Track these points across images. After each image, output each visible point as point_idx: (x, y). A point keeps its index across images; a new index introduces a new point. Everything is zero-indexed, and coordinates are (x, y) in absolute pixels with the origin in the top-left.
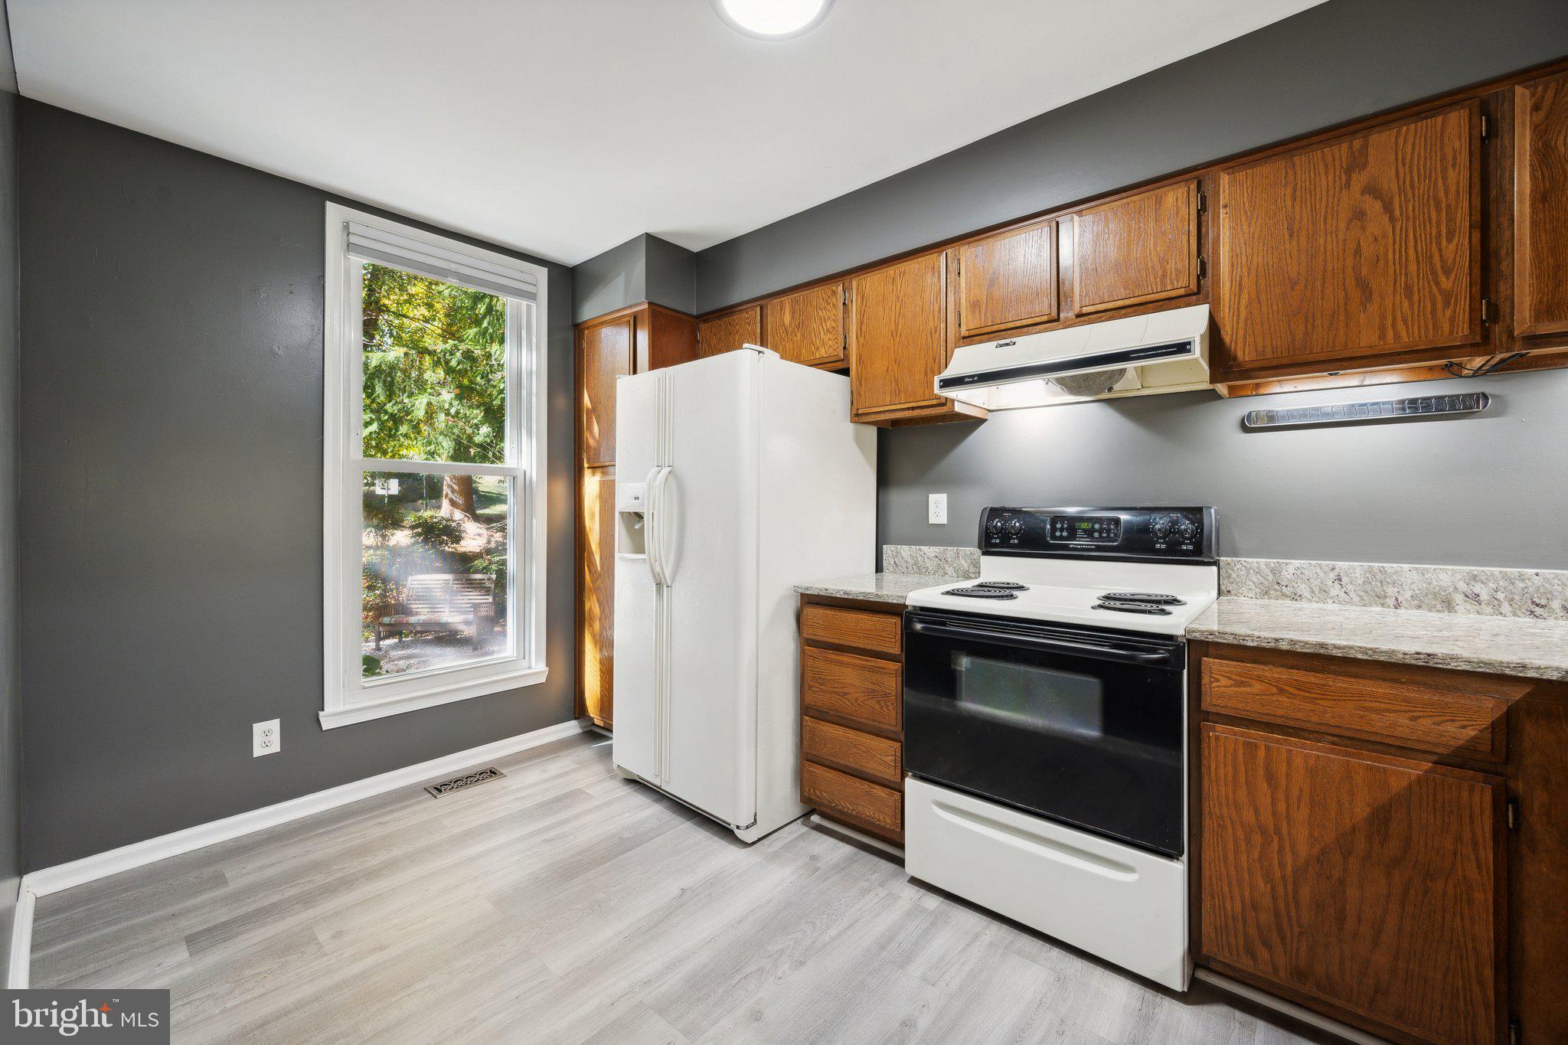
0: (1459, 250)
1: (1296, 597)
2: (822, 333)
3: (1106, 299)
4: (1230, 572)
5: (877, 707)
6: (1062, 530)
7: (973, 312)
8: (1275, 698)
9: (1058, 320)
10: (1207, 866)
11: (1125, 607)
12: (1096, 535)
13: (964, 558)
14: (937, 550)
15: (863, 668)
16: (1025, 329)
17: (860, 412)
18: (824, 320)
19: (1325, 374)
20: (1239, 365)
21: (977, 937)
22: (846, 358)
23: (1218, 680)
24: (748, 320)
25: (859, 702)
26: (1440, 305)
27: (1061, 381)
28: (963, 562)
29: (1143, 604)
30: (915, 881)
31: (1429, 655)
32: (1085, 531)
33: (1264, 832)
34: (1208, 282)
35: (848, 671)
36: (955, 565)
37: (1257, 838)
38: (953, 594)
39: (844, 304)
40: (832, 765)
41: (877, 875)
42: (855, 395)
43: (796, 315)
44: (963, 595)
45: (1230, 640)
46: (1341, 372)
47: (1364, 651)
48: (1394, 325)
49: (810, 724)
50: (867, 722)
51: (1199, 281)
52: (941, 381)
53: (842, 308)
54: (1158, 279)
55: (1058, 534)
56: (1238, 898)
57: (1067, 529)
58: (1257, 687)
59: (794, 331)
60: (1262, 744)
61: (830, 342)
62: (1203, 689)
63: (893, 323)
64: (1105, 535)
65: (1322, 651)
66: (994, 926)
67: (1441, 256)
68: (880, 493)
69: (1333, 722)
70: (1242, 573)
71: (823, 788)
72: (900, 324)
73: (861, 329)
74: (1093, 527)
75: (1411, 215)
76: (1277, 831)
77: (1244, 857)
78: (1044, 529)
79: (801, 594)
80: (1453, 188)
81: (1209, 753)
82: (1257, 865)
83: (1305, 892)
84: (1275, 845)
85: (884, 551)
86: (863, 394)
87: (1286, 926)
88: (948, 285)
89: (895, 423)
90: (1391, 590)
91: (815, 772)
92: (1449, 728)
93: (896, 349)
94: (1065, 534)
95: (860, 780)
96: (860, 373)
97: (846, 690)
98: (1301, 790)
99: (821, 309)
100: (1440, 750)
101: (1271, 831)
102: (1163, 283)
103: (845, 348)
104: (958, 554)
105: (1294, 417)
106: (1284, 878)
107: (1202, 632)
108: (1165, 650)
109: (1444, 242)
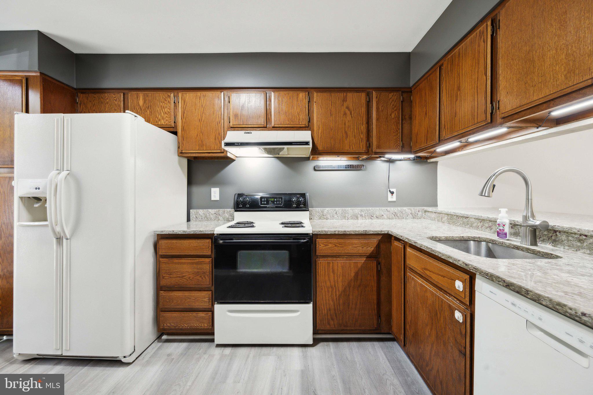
0: (363, 128)
1: (327, 219)
2: (162, 113)
3: (282, 123)
4: (312, 213)
5: (200, 279)
6: (264, 201)
7: (235, 118)
8: (334, 248)
9: (266, 127)
10: (318, 302)
11: (292, 226)
12: (275, 203)
13: (227, 213)
14: (215, 211)
15: (193, 263)
16: (255, 129)
17: (183, 151)
18: (162, 108)
19: (337, 156)
20: (319, 151)
21: (248, 356)
22: (176, 127)
23: (321, 245)
24: (116, 99)
25: (191, 278)
26: (360, 142)
27: (265, 149)
28: (226, 215)
29: (297, 225)
30: (218, 346)
31: (366, 231)
32: (272, 201)
33: (332, 287)
34: (310, 124)
35: (185, 266)
36: (223, 216)
37: (330, 290)
38: (232, 227)
39: (174, 102)
40: (176, 310)
41: (202, 350)
42: (180, 144)
43: (147, 102)
44: (234, 227)
45: (324, 233)
46: (340, 156)
47: (354, 231)
48: (352, 145)
49: (164, 294)
50: (195, 286)
51: (308, 123)
52: (225, 143)
53: (173, 104)
54: (298, 120)
55: (263, 203)
56: (326, 309)
57: (266, 201)
58: (330, 245)
59: (145, 109)
60: (331, 262)
61: (167, 118)
62: (317, 249)
63: (200, 116)
64: (278, 203)
65: (345, 233)
66: (253, 349)
67: (361, 129)
68: (188, 187)
69: (347, 252)
70: (315, 213)
71: (171, 322)
72: (203, 117)
73: (184, 115)
74: (274, 200)
75: (355, 117)
76: (335, 286)
77: (327, 296)
78: (258, 201)
79: (157, 234)
80: (363, 112)
81: (319, 268)
82: (330, 297)
83: (341, 302)
84: (334, 290)
85: (191, 212)
86: (185, 144)
87: (337, 312)
88: (225, 106)
89: (195, 158)
90: (347, 215)
91: (167, 316)
92: (369, 249)
93: (201, 127)
94: (265, 203)
95: (191, 312)
96: (183, 134)
97: (184, 275)
98: (340, 273)
99: (161, 102)
100: (367, 255)
101: (334, 287)
102: (299, 122)
103: (175, 122)
104: (224, 212)
105: (326, 167)
106: (336, 299)
107: (317, 231)
108: (308, 238)
109: (361, 126)
